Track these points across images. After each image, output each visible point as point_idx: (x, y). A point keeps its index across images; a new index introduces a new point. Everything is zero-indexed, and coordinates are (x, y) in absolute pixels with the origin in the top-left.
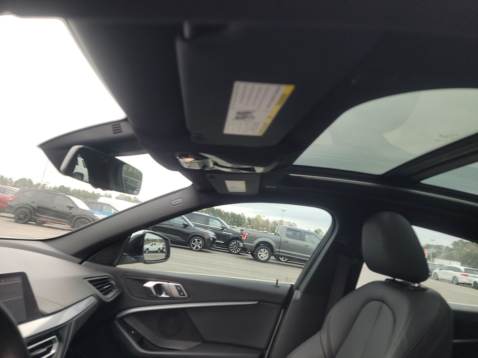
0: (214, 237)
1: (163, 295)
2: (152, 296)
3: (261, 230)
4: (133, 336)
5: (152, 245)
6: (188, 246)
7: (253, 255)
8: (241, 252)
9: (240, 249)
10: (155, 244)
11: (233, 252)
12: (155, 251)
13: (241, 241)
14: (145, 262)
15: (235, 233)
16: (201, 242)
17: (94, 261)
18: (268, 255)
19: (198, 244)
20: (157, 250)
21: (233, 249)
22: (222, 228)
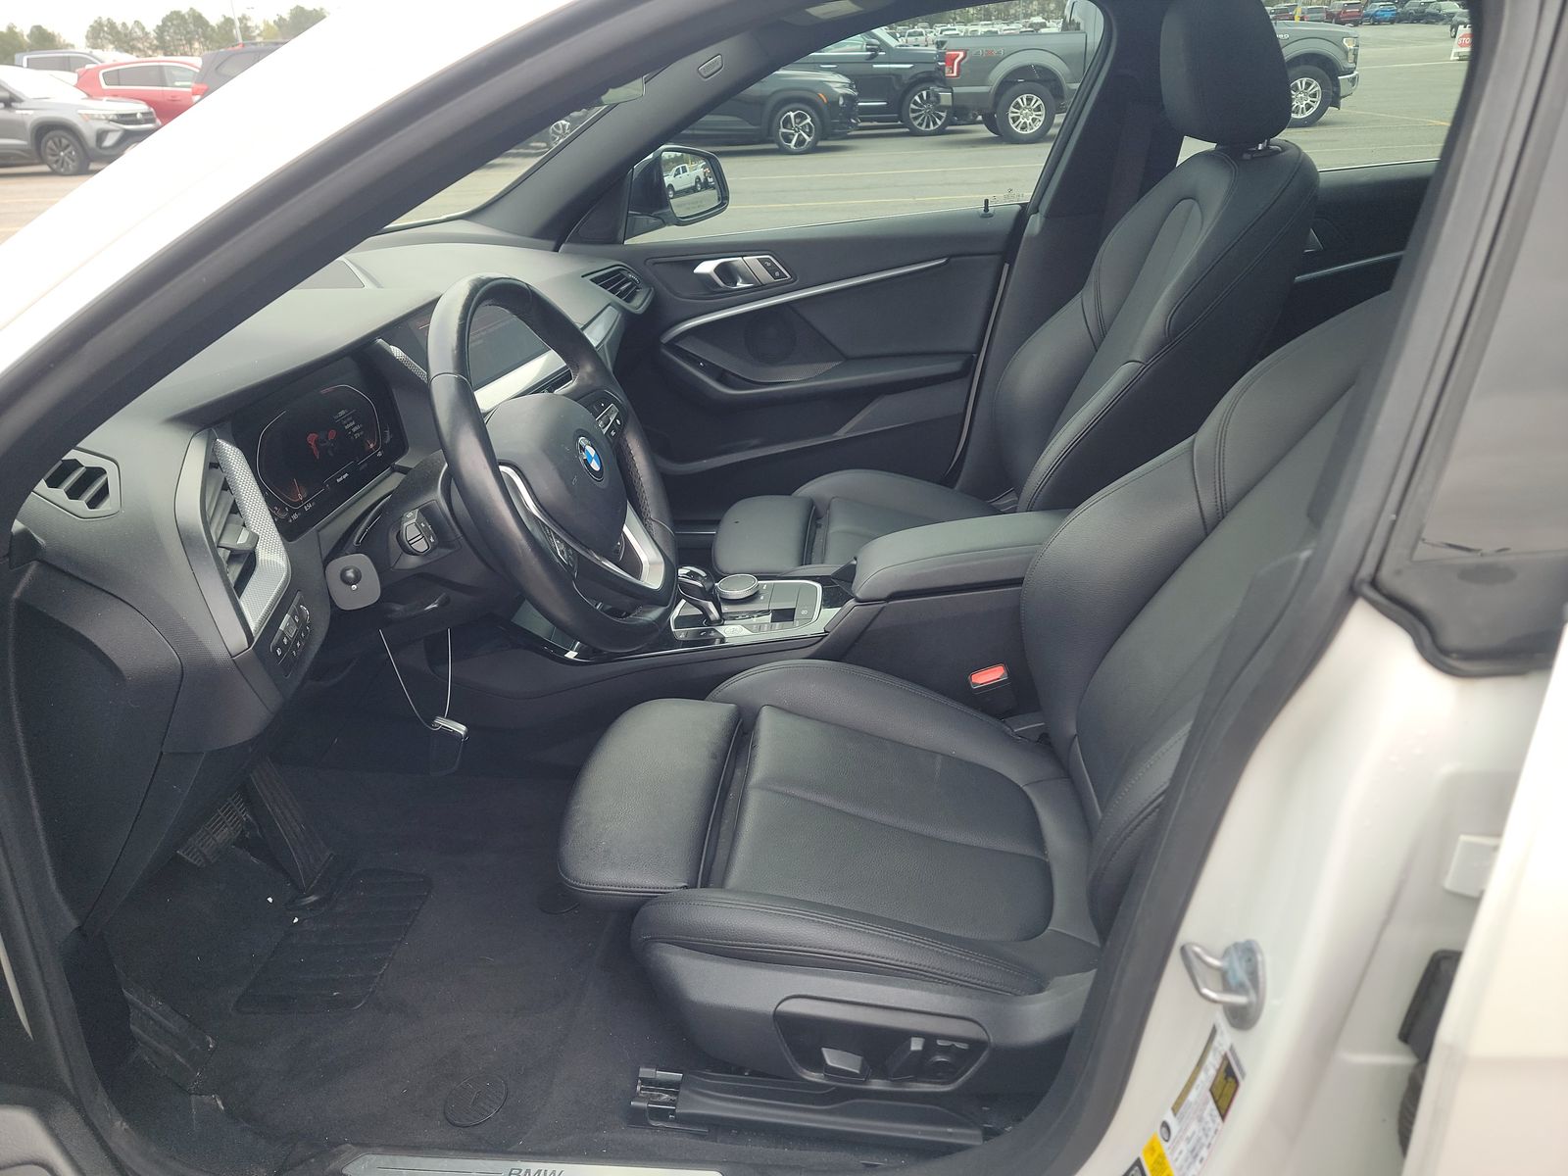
0: (849, 91)
1: (740, 285)
2: (719, 289)
3: (1021, 16)
4: (702, 370)
5: (678, 173)
6: (772, 142)
7: (991, 127)
8: (949, 122)
9: (944, 114)
10: (685, 171)
11: (923, 128)
12: (689, 188)
13: (946, 84)
14: (680, 222)
15: (918, 59)
16: (809, 120)
17: (579, 240)
18: (1043, 112)
19: (799, 126)
20: (693, 184)
21: (923, 120)
22: (869, 53)
